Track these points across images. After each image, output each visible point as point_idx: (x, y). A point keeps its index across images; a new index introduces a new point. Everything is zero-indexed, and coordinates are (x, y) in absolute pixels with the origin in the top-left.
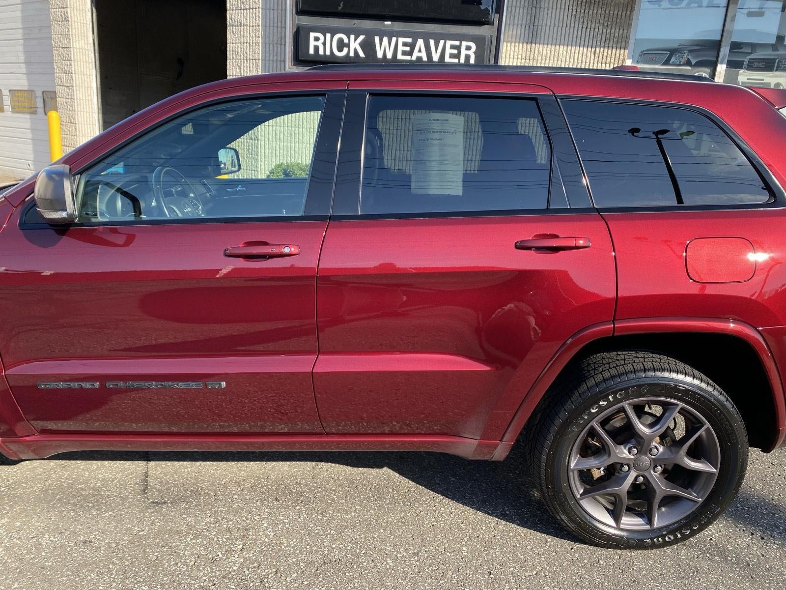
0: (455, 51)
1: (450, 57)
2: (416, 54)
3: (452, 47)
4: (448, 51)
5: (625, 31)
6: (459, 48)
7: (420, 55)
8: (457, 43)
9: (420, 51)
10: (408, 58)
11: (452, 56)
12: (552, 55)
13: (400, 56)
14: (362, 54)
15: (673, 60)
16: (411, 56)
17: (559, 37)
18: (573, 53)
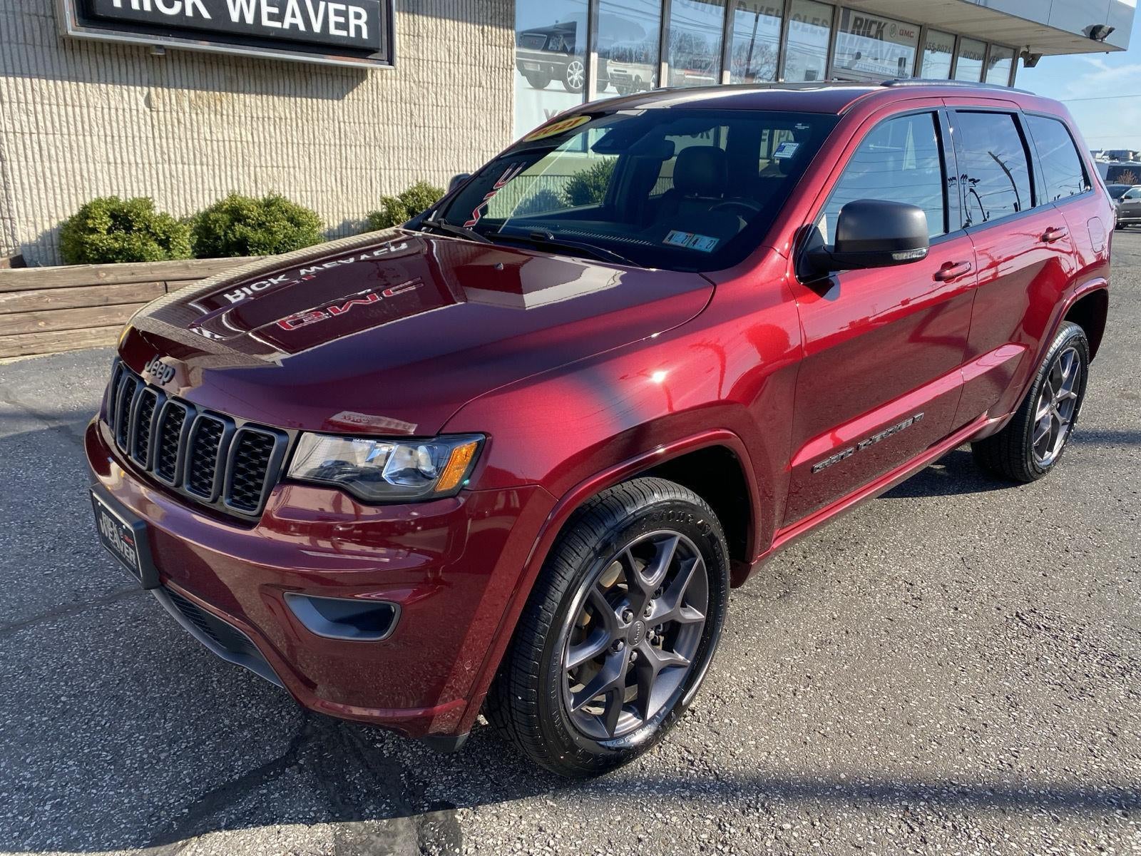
0: (342, 20)
1: (336, 28)
2: (288, 20)
3: (337, 13)
4: (333, 19)
5: (509, 6)
6: (345, 14)
7: (294, 21)
8: (342, 7)
9: (293, 15)
10: (277, 25)
11: (338, 26)
12: (439, 32)
13: (266, 22)
14: (206, 15)
16: (282, 22)
17: (443, 8)
18: (460, 30)
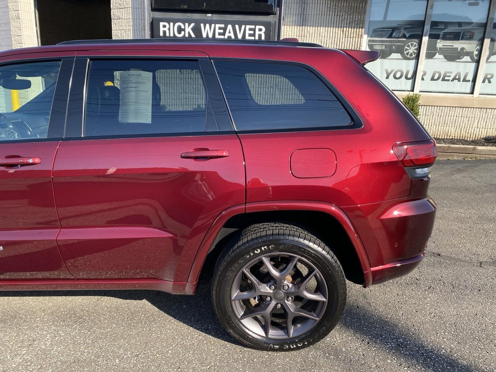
0: (252, 32)
2: (227, 35)
3: (250, 29)
4: (248, 32)
5: (362, 17)
6: (254, 30)
7: (229, 35)
8: (253, 27)
9: (230, 32)
10: (222, 37)
11: (250, 35)
12: (316, 33)
13: (217, 36)
14: (193, 35)
15: (394, 34)
16: (224, 36)
17: (320, 22)
18: (329, 31)
